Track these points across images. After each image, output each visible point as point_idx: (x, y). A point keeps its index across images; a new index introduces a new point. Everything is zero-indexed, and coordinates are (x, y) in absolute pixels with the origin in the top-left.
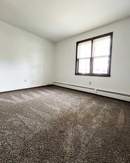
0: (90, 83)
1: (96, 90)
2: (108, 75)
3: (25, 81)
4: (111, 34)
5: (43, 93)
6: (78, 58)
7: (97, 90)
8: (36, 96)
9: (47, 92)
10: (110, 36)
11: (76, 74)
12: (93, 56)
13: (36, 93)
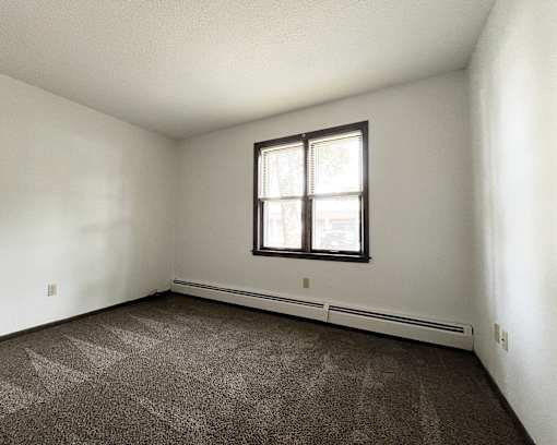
0: (306, 284)
1: (326, 308)
2: (363, 257)
3: (52, 290)
4: (363, 127)
5: (128, 337)
6: (260, 196)
7: (332, 308)
8: (100, 356)
9: (147, 329)
10: (359, 133)
11: (255, 253)
12: (309, 193)
13: (101, 343)
